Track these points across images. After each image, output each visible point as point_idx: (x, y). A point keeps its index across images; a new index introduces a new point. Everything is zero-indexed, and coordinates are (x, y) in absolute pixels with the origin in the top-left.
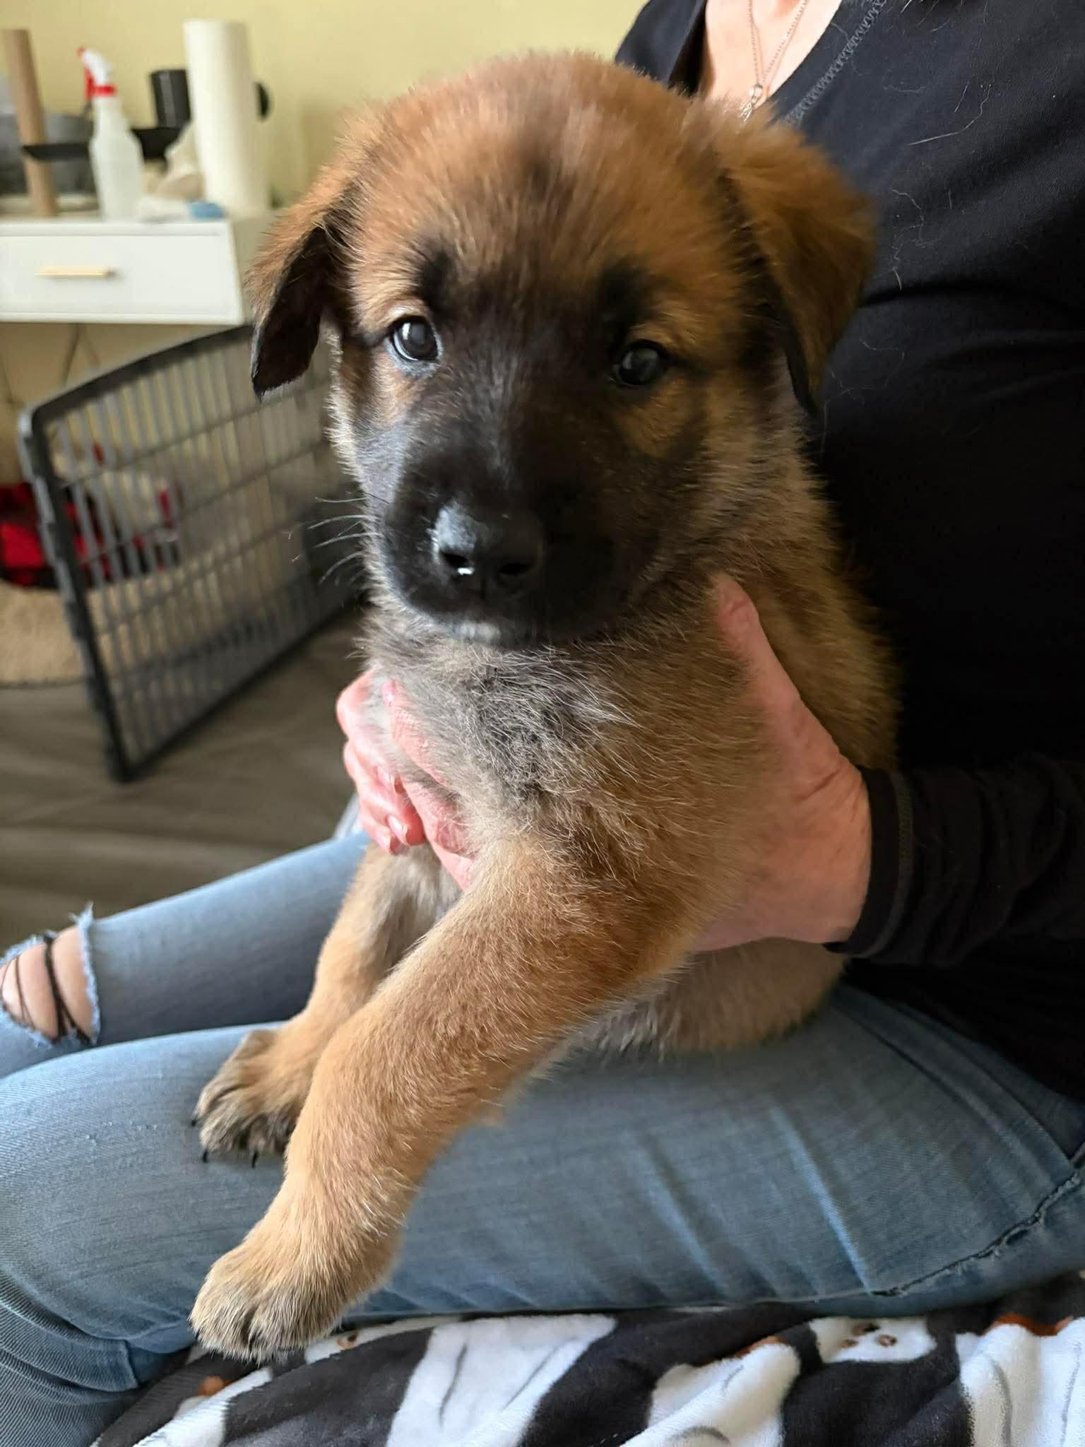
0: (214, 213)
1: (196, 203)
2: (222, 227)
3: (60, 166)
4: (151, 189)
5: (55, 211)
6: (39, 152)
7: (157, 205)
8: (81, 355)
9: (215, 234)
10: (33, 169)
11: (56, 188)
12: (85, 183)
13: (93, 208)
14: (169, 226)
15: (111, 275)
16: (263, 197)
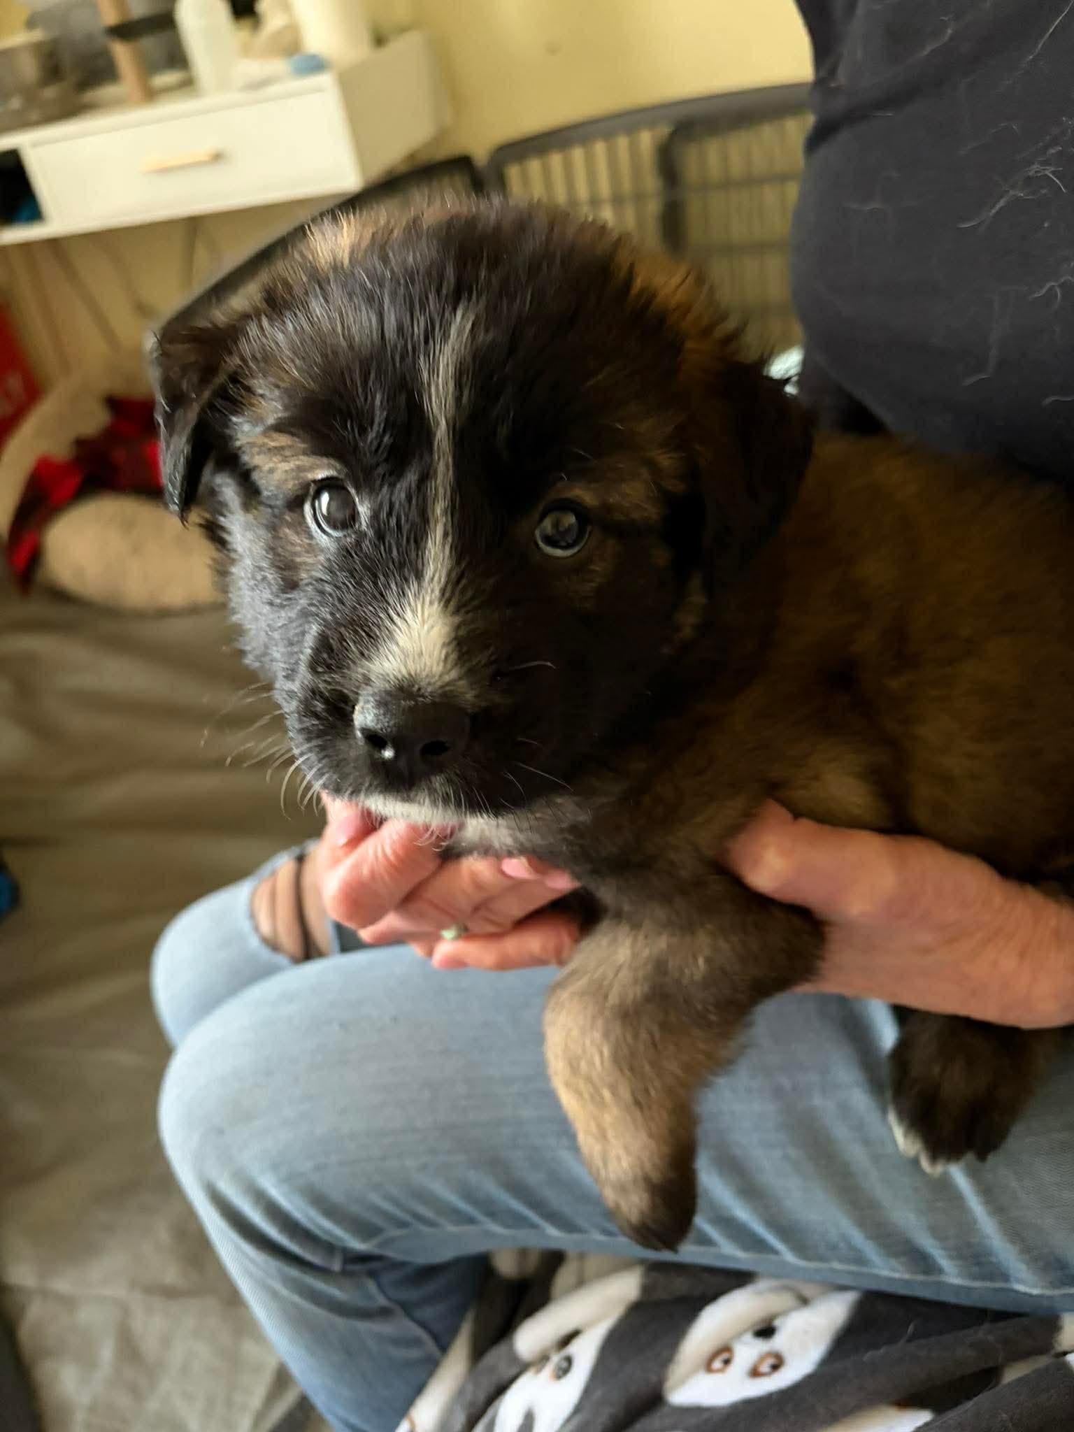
0: (315, 65)
1: (296, 57)
2: (326, 80)
3: (149, 43)
4: (246, 51)
5: (150, 95)
6: (125, 31)
7: (254, 68)
8: (201, 255)
9: (319, 90)
10: (122, 53)
11: (149, 68)
12: (176, 58)
13: (188, 85)
14: (273, 90)
15: (217, 157)
16: (365, 37)
